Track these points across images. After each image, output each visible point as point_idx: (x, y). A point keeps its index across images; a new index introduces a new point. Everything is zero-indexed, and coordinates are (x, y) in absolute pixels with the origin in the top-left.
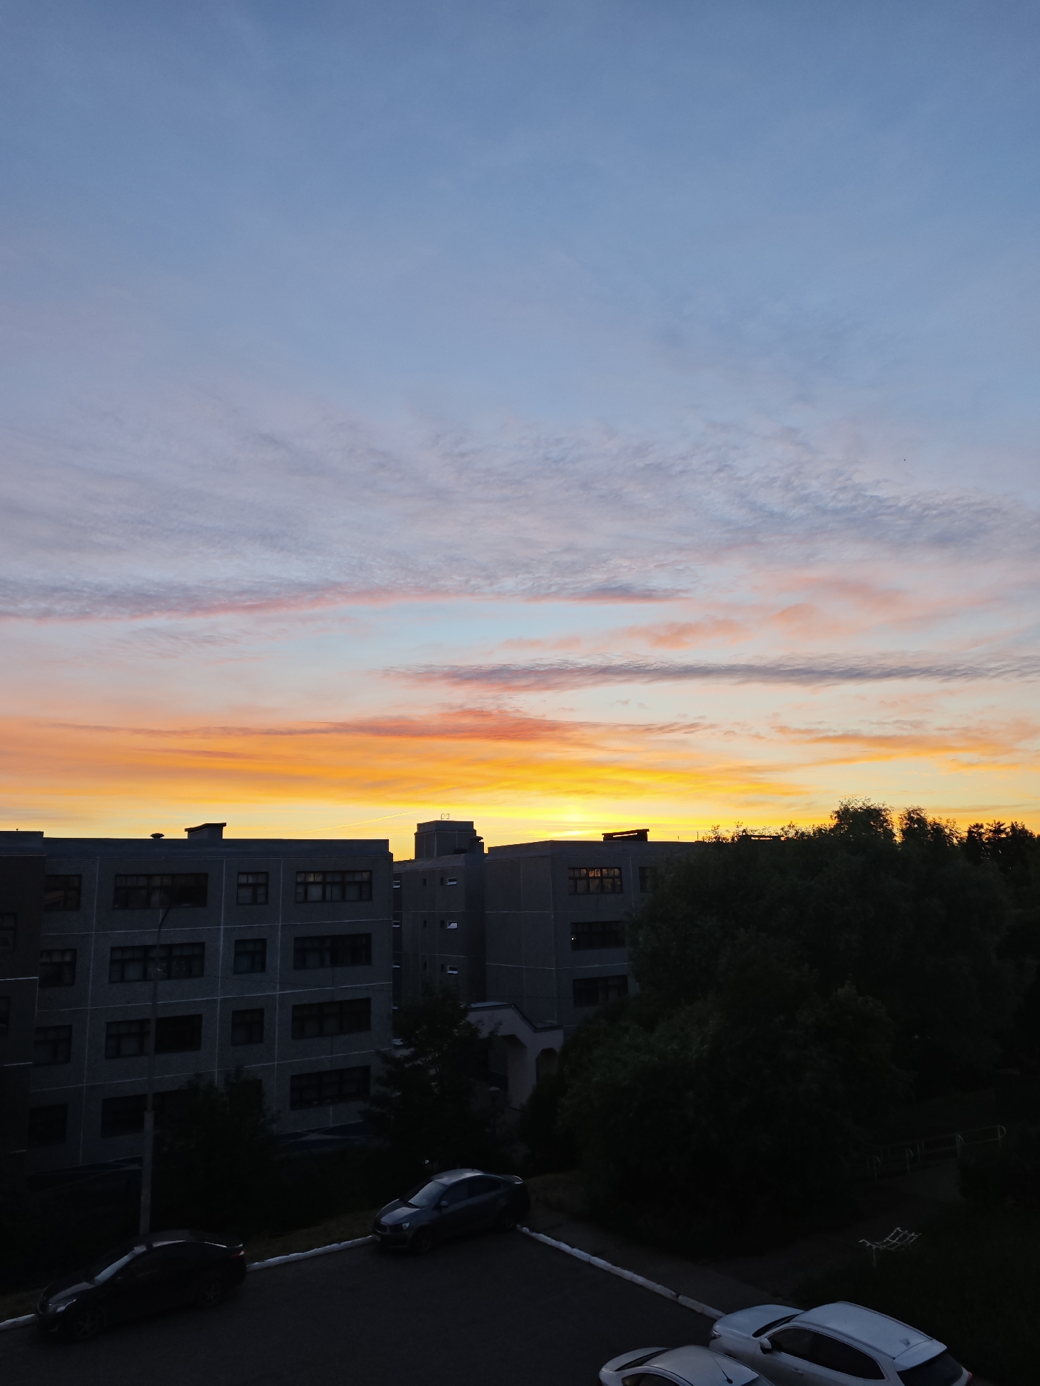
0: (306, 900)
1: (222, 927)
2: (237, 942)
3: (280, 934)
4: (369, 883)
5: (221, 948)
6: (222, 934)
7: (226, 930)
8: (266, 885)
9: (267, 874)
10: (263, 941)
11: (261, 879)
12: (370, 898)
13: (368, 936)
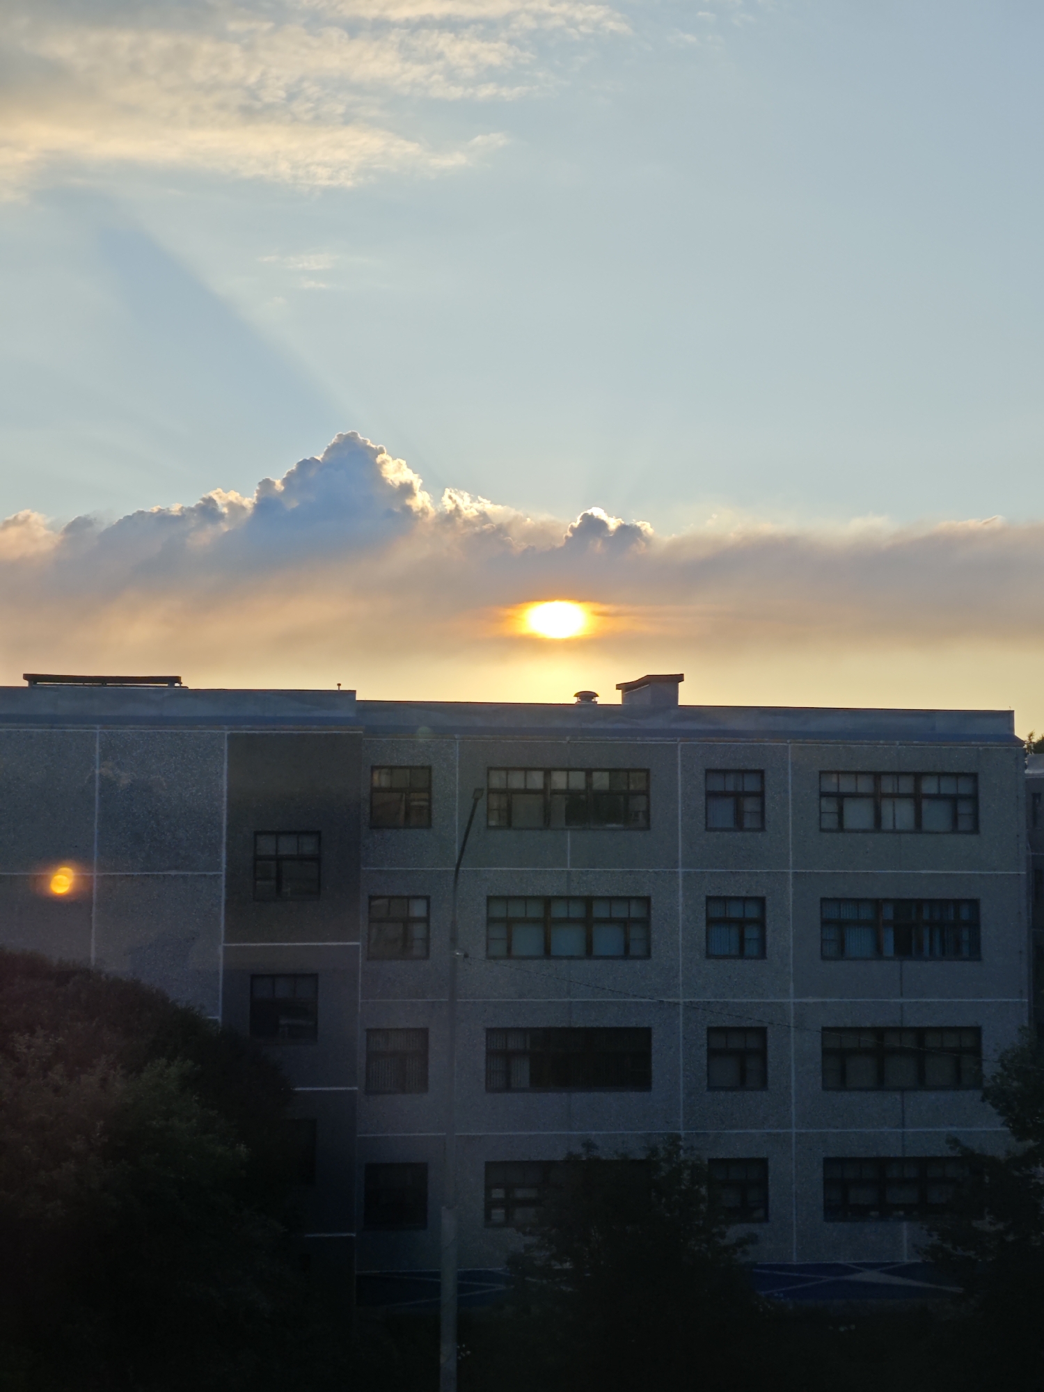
0: (841, 828)
1: (680, 870)
2: (709, 899)
3: (791, 890)
4: (974, 798)
5: (680, 908)
6: (680, 881)
7: (687, 875)
8: (761, 795)
9: (761, 773)
10: (761, 901)
11: (750, 784)
12: (975, 830)
13: (974, 904)
